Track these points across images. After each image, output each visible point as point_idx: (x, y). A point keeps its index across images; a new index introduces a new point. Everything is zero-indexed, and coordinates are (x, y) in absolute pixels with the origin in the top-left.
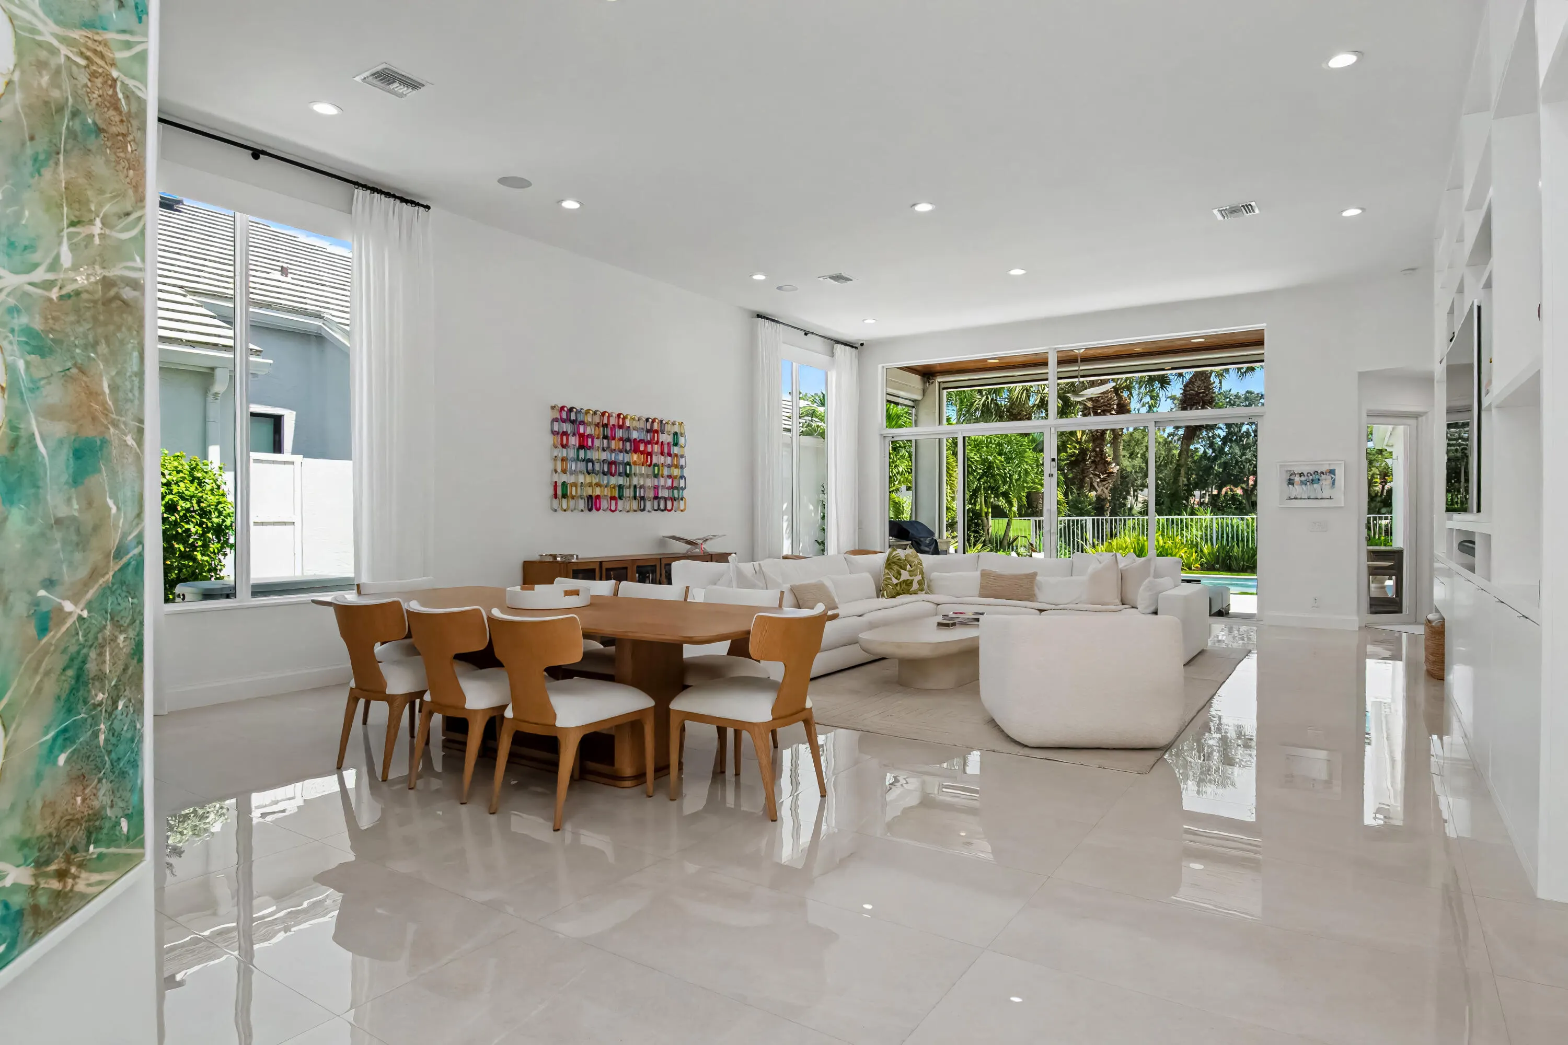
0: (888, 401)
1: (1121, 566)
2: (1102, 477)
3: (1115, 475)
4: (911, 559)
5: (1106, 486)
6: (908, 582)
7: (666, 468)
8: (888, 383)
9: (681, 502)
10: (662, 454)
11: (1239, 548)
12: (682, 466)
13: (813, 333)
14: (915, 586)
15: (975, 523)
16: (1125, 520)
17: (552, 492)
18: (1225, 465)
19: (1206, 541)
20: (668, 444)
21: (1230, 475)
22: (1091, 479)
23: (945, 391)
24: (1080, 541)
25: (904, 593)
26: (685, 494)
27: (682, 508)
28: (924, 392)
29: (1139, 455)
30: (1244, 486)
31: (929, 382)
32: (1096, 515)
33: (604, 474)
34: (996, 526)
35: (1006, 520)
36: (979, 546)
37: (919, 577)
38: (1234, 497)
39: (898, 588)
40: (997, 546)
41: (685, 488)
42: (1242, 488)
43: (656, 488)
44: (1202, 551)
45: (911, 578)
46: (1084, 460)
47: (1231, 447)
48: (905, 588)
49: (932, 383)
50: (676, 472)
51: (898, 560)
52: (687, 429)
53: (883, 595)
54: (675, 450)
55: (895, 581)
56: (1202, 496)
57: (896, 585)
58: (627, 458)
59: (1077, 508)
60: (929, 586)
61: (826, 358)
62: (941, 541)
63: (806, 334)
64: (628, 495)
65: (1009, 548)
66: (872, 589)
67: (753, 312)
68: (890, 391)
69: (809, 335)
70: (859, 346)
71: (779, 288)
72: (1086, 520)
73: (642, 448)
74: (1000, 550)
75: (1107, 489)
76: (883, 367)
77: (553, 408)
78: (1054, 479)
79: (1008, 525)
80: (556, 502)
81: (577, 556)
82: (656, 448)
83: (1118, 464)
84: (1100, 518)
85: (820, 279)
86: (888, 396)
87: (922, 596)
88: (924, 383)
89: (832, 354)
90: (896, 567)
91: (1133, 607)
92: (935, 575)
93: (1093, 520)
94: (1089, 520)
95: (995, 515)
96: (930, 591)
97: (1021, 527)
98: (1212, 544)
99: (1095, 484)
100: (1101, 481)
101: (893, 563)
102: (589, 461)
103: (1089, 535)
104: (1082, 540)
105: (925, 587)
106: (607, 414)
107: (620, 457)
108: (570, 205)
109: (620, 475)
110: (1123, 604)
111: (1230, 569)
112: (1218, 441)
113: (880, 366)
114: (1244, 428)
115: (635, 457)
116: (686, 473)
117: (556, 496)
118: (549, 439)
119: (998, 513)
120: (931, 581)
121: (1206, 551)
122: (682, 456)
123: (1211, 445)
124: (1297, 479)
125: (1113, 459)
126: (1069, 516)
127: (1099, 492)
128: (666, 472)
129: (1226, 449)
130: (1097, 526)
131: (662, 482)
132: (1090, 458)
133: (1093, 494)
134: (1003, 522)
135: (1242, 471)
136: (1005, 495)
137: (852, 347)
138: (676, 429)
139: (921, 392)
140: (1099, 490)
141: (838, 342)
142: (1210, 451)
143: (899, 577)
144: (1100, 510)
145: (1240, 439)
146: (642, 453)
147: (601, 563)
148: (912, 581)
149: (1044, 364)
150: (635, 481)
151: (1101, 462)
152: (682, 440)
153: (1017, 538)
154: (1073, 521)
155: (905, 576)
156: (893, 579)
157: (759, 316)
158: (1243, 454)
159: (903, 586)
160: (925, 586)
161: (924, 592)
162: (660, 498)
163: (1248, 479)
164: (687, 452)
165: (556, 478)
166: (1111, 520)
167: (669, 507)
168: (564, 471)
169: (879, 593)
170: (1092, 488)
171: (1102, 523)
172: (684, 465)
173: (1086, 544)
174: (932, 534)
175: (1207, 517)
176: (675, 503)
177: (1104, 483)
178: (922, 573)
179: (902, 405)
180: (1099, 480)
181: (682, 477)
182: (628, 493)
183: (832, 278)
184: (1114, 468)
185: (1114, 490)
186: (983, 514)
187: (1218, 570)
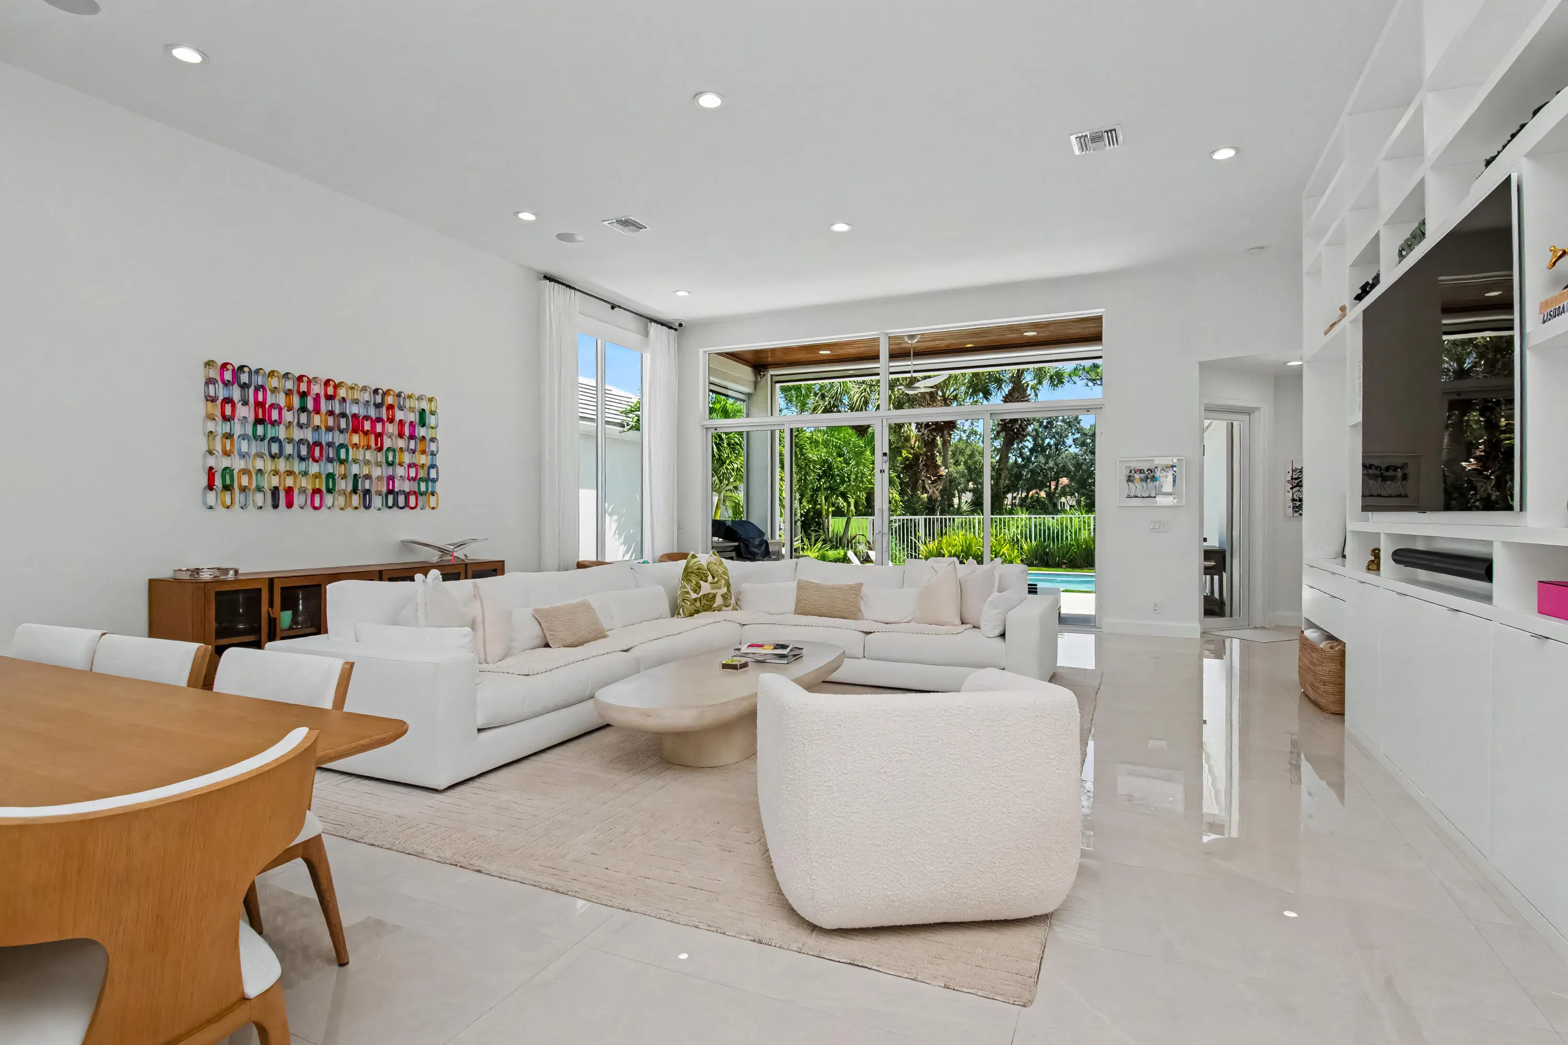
0: (711, 391)
1: (960, 575)
2: (933, 479)
3: (944, 477)
4: (715, 567)
5: (937, 487)
6: (711, 596)
7: (406, 454)
8: (711, 371)
9: (431, 497)
10: (401, 435)
11: (1054, 545)
12: (433, 452)
13: (620, 307)
14: (719, 601)
15: (816, 522)
16: (954, 519)
17: (204, 482)
18: (1032, 471)
19: (1026, 539)
20: (411, 423)
21: (1035, 481)
22: (923, 481)
23: (778, 385)
24: (913, 538)
25: (705, 610)
26: (439, 487)
27: (432, 505)
28: (756, 384)
29: (962, 463)
30: (1047, 489)
31: (760, 375)
32: (926, 515)
33: (302, 459)
34: (835, 525)
35: (845, 519)
36: (819, 544)
37: (725, 590)
38: (1038, 500)
39: (698, 604)
40: (837, 544)
41: (437, 479)
42: (1045, 491)
43: (391, 478)
44: (1022, 548)
45: (714, 591)
46: (917, 464)
47: (1036, 457)
48: (706, 604)
49: (764, 375)
50: (423, 460)
51: (698, 569)
52: (442, 406)
53: (679, 614)
54: (421, 432)
55: (694, 596)
56: (1014, 498)
57: (695, 600)
58: (339, 439)
59: (912, 508)
60: (737, 600)
61: (637, 338)
62: (773, 541)
63: (613, 308)
64: (343, 487)
65: (848, 546)
66: (665, 607)
67: (539, 273)
68: (713, 379)
69: (616, 309)
70: (676, 325)
71: (562, 237)
72: (919, 519)
73: (367, 426)
74: (839, 548)
75: (937, 490)
76: (705, 352)
77: (209, 364)
78: (886, 475)
79: (848, 523)
80: (211, 497)
81: (236, 572)
82: (391, 428)
83: (946, 468)
84: (931, 517)
85: (605, 223)
86: (711, 385)
87: (727, 613)
88: (756, 376)
89: (646, 334)
90: (694, 579)
91: (974, 627)
92: (746, 586)
93: (925, 519)
94: (921, 519)
95: (835, 514)
96: (737, 607)
97: (859, 525)
98: (1031, 541)
99: (927, 486)
100: (932, 483)
101: (692, 572)
102: (274, 439)
103: (921, 533)
104: (915, 538)
105: (733, 601)
106: (305, 379)
107: (326, 438)
108: (187, 55)
109: (330, 460)
110: (963, 623)
111: (1047, 565)
112: (1026, 452)
113: (701, 351)
114: (1047, 441)
115: (356, 439)
116: (439, 461)
117: (211, 486)
118: (200, 408)
119: (838, 513)
120: (739, 593)
121: (1025, 547)
122: (433, 440)
123: (1021, 455)
124: (1137, 476)
125: (942, 463)
126: (904, 515)
127: (930, 493)
128: (407, 458)
129: (1033, 459)
130: (928, 524)
131: (400, 471)
132: (922, 461)
133: (925, 495)
134: (842, 521)
135: (1045, 476)
136: (844, 496)
137: (670, 328)
138: (424, 405)
139: (752, 385)
140: (931, 491)
141: (652, 320)
142: (1019, 460)
143: (698, 590)
144: (931, 511)
145: (1043, 450)
146: (366, 433)
147: (271, 581)
148: (714, 596)
149: (875, 357)
150: (355, 469)
151: (932, 466)
152: (431, 420)
153: (856, 536)
154: (907, 520)
155: (706, 588)
156: (691, 592)
157: (548, 278)
158: (1047, 463)
159: (704, 602)
160: (731, 600)
161: (731, 607)
162: (397, 493)
163: (1050, 484)
164: (439, 434)
165: (211, 462)
166: (941, 519)
167: (412, 504)
168: (227, 454)
169: (675, 611)
170: (925, 490)
171: (934, 523)
172: (435, 450)
173: (919, 542)
174: (762, 534)
175: (1023, 517)
176: (420, 498)
177: (935, 485)
178: (728, 585)
179: (733, 398)
180: (930, 482)
181: (433, 466)
182: (344, 485)
183: (620, 222)
184: (943, 471)
185: (943, 492)
186: (824, 513)
187: (1037, 566)
